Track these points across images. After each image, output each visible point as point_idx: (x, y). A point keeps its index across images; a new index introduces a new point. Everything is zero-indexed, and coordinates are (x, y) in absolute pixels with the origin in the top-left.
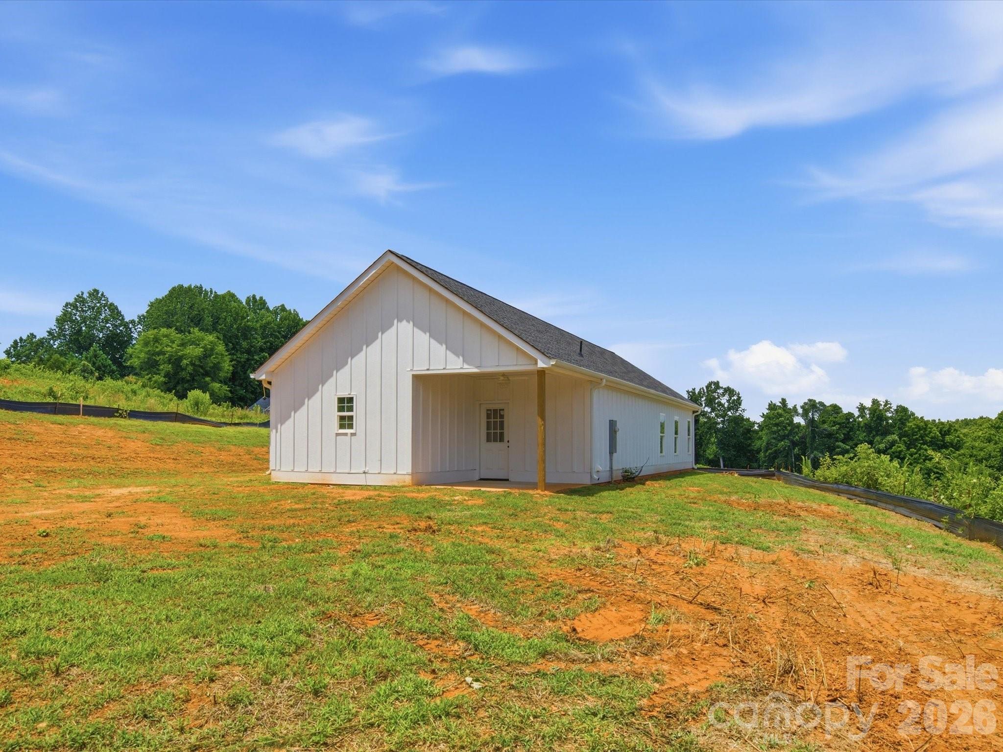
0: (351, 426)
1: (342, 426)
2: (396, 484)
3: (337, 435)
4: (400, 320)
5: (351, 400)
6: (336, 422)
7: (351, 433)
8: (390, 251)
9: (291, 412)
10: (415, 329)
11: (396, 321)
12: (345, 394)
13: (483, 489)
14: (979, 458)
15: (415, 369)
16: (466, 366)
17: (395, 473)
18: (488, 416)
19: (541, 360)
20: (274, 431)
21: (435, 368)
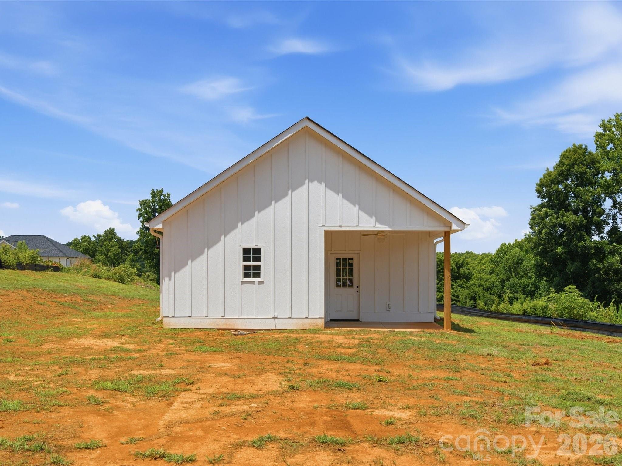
0: (257, 275)
1: (246, 275)
2: (308, 327)
3: (243, 283)
4: (311, 181)
5: (257, 251)
6: (241, 272)
7: (258, 282)
8: (307, 118)
9: (188, 260)
10: (327, 189)
11: (307, 181)
12: (251, 245)
13: (397, 330)
14: (485, 287)
15: (326, 225)
16: (378, 225)
17: (306, 318)
18: (338, 264)
19: (455, 224)
20: (167, 279)
21: (349, 225)
